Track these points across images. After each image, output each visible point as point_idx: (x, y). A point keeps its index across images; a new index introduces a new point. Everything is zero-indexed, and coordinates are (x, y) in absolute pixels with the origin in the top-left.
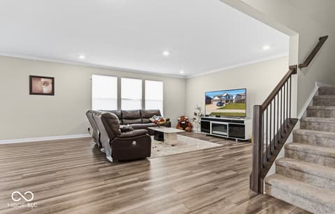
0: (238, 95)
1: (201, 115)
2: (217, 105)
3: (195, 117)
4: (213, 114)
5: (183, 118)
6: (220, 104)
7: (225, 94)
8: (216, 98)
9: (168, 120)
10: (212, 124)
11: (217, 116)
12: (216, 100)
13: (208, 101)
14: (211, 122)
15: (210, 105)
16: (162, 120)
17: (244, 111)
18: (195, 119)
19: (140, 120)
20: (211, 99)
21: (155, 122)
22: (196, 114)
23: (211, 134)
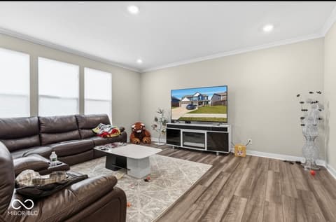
0: (215, 94)
1: (165, 121)
2: (187, 108)
3: (155, 123)
4: (181, 119)
5: (138, 124)
6: (191, 107)
7: (197, 95)
8: (186, 99)
9: (122, 130)
10: (183, 132)
11: (187, 122)
12: (185, 102)
13: (175, 103)
14: (182, 130)
15: (177, 109)
16: (115, 131)
17: (224, 116)
18: (156, 126)
19: (76, 133)
20: (179, 100)
21: (104, 135)
22: (156, 120)
23: (182, 146)
